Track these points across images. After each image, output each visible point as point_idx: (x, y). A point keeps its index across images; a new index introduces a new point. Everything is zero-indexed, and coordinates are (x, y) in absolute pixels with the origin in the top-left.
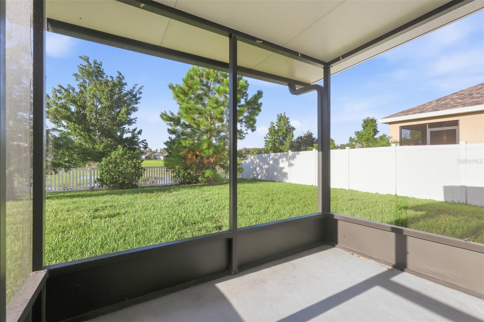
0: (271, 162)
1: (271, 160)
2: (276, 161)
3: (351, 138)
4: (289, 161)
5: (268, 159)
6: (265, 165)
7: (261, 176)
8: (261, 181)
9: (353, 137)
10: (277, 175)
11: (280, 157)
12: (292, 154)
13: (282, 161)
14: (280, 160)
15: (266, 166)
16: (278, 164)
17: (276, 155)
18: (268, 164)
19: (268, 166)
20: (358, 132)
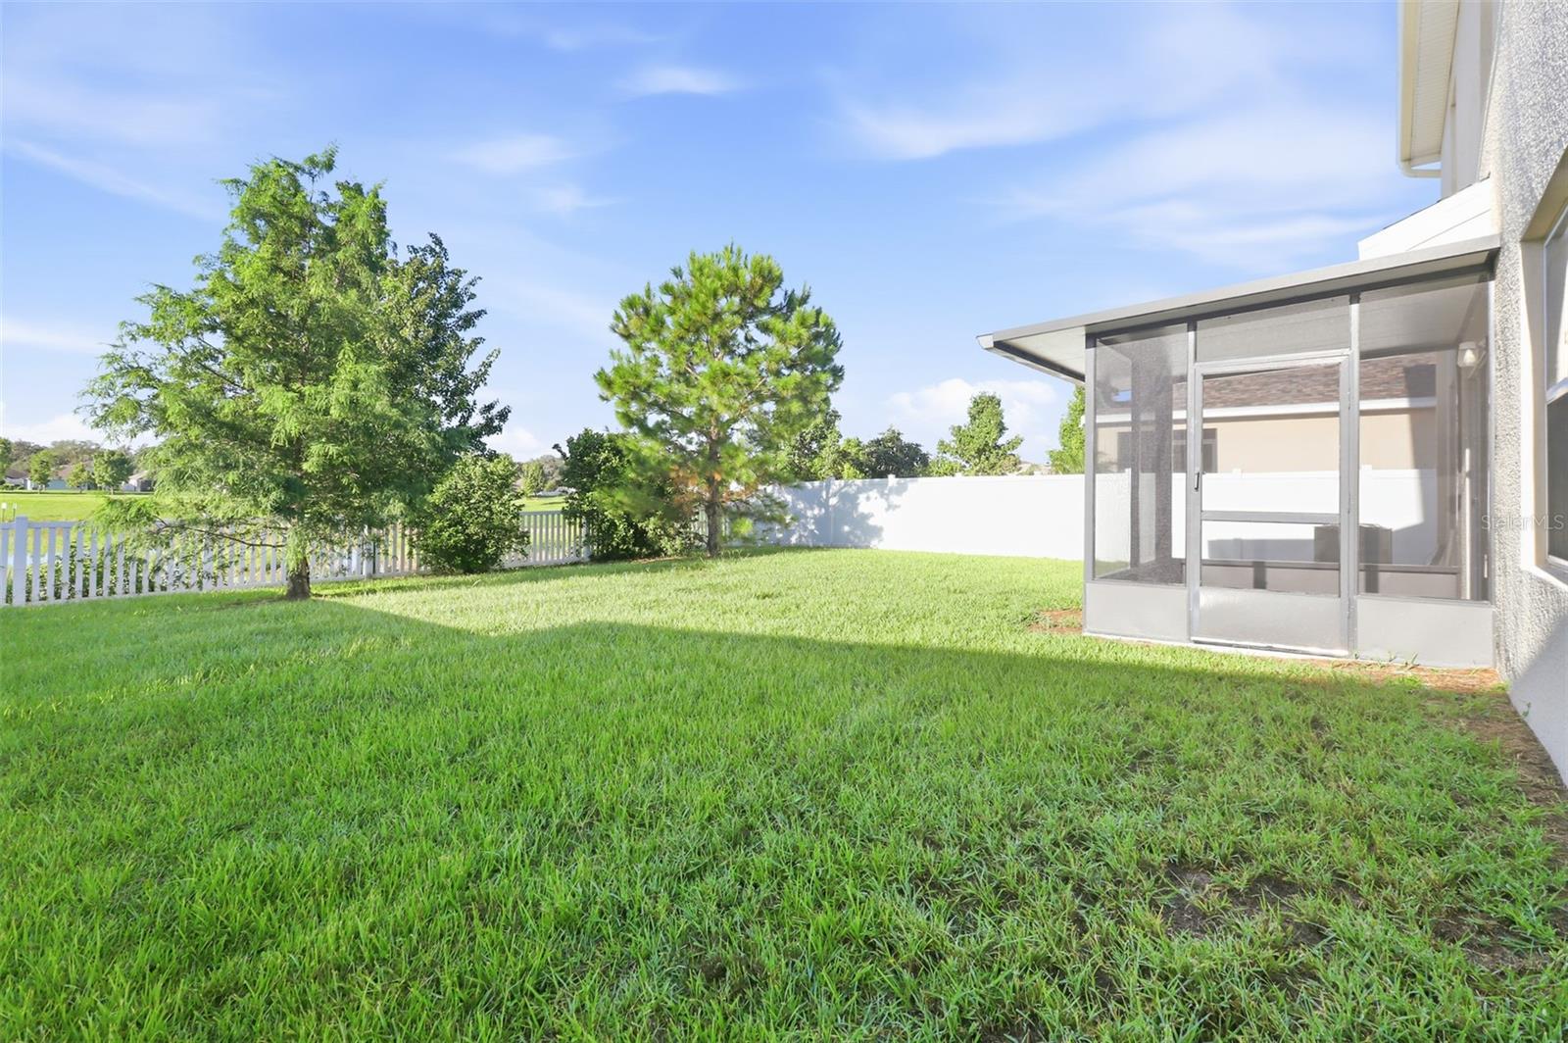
0: (833, 501)
1: (834, 495)
2: (850, 500)
3: (942, 443)
4: (887, 499)
5: (824, 494)
6: (812, 509)
7: (800, 536)
8: (799, 548)
9: (947, 441)
10: (849, 533)
11: (860, 490)
12: (898, 483)
13: (868, 498)
14: (862, 497)
15: (816, 511)
16: (855, 506)
17: (850, 486)
18: (824, 505)
19: (823, 511)
20: (960, 428)
